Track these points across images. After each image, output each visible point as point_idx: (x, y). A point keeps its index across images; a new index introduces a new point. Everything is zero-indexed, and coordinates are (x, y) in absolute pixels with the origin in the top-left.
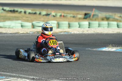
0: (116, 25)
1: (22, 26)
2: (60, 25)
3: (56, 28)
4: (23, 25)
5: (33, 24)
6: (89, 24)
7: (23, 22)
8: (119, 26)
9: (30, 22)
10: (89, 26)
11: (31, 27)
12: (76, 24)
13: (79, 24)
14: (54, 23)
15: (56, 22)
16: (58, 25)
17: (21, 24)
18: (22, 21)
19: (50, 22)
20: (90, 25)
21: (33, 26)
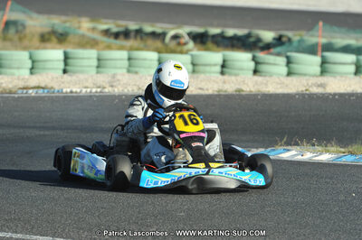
6: (67, 57)
10: (66, 64)
13: (30, 57)
20: (69, 60)
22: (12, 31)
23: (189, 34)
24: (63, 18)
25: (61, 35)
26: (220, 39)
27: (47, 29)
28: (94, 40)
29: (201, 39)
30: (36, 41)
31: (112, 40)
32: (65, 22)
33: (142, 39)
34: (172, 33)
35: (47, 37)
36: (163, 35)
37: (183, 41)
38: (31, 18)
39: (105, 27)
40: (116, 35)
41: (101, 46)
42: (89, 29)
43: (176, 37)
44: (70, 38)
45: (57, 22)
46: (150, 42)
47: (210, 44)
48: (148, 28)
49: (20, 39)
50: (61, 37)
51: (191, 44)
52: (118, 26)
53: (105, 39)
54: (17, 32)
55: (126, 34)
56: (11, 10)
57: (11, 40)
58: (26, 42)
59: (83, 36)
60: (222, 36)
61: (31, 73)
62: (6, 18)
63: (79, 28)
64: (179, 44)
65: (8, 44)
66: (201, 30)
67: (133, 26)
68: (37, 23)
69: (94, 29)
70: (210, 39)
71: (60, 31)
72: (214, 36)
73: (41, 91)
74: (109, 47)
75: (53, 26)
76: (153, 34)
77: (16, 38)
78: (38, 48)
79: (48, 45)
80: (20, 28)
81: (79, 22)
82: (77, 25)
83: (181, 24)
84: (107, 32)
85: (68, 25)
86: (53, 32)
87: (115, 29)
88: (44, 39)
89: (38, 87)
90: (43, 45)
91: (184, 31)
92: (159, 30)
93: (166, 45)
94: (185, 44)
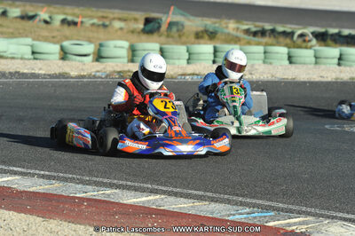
0: (287, 56)
1: (33, 53)
2: (137, 53)
3: (126, 60)
4: (35, 50)
5: (62, 49)
6: (215, 51)
7: (36, 43)
8: (294, 60)
9: (55, 43)
10: (215, 56)
11: (57, 56)
12: (181, 50)
13: (188, 51)
14: (122, 47)
15: (126, 44)
16: (131, 53)
17: (32, 46)
18: (34, 39)
19: (112, 43)
20: (218, 54)
21: (64, 55)
22: (174, 29)
23: (312, 33)
24: (214, 20)
25: (212, 33)
26: (337, 37)
27: (201, 29)
28: (237, 37)
29: (322, 38)
30: (192, 38)
31: (251, 38)
32: (215, 23)
33: (275, 37)
34: (299, 32)
35: (201, 34)
36: (292, 34)
37: (307, 38)
38: (189, 20)
39: (246, 27)
40: (255, 34)
41: (242, 42)
42: (234, 29)
43: (302, 35)
44: (218, 36)
45: (209, 23)
46: (281, 39)
47: (329, 42)
48: (280, 29)
49: (180, 36)
50: (211, 35)
51: (314, 42)
52: (256, 27)
53: (246, 37)
54: (178, 30)
55: (263, 33)
56: (174, 14)
57: (172, 37)
58: (184, 39)
59: (229, 34)
60: (339, 35)
61: (188, 63)
62: (169, 20)
63: (227, 27)
64: (304, 41)
65: (170, 40)
66: (322, 30)
67: (268, 27)
68: (193, 23)
69: (238, 29)
70: (329, 37)
71: (211, 30)
72: (332, 35)
73: (195, 77)
74: (249, 43)
75: (206, 25)
76: (284, 33)
77: (176, 35)
78: (193, 43)
79: (202, 41)
80: (180, 27)
81: (226, 23)
82: (224, 26)
83: (306, 25)
84: (247, 32)
85: (217, 25)
86: (206, 31)
87: (254, 29)
88: (199, 36)
89: (193, 74)
90: (197, 41)
91: (308, 31)
92: (289, 30)
93: (294, 42)
94: (310, 41)
